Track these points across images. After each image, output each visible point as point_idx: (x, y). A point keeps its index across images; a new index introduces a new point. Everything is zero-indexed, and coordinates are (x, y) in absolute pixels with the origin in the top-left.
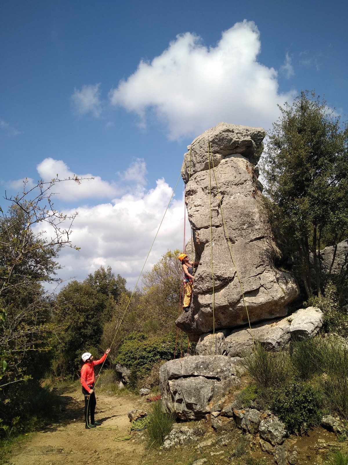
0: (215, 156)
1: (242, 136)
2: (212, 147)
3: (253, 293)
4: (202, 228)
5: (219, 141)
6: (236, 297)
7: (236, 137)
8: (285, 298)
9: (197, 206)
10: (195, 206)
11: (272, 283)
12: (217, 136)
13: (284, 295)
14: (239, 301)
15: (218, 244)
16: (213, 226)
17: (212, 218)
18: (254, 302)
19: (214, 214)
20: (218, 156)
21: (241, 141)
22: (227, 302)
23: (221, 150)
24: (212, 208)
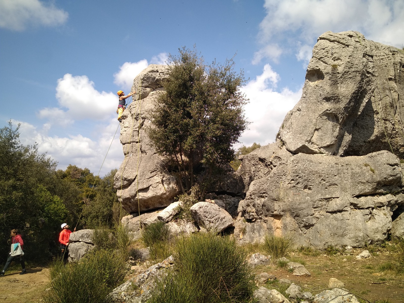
0: (146, 89)
1: (164, 75)
2: (143, 83)
3: (145, 190)
4: (126, 143)
5: (147, 79)
6: (134, 192)
7: (158, 76)
8: (167, 194)
9: (126, 128)
10: (125, 127)
11: (158, 184)
12: (145, 75)
13: (165, 192)
14: (136, 195)
15: (135, 155)
16: (134, 142)
17: (133, 136)
18: (145, 196)
19: (136, 133)
20: (148, 89)
21: (162, 78)
22: (129, 195)
23: (150, 85)
24: (134, 129)
